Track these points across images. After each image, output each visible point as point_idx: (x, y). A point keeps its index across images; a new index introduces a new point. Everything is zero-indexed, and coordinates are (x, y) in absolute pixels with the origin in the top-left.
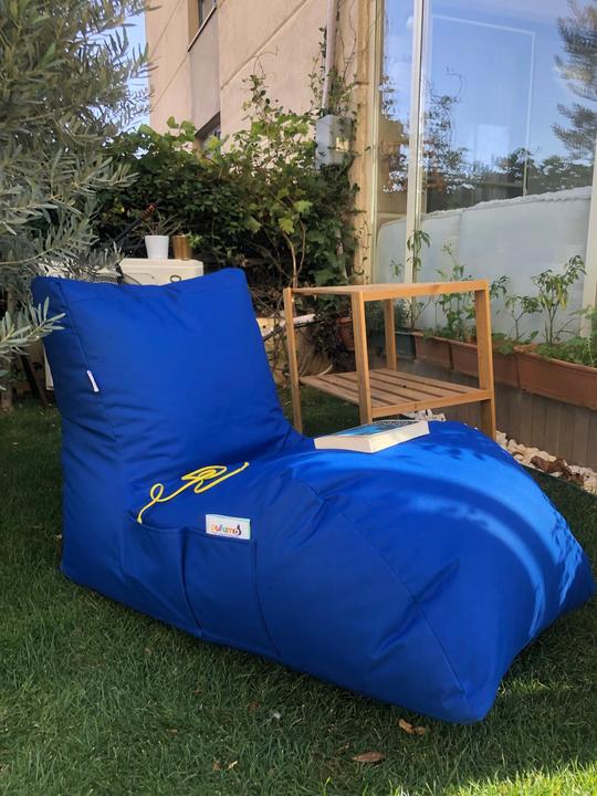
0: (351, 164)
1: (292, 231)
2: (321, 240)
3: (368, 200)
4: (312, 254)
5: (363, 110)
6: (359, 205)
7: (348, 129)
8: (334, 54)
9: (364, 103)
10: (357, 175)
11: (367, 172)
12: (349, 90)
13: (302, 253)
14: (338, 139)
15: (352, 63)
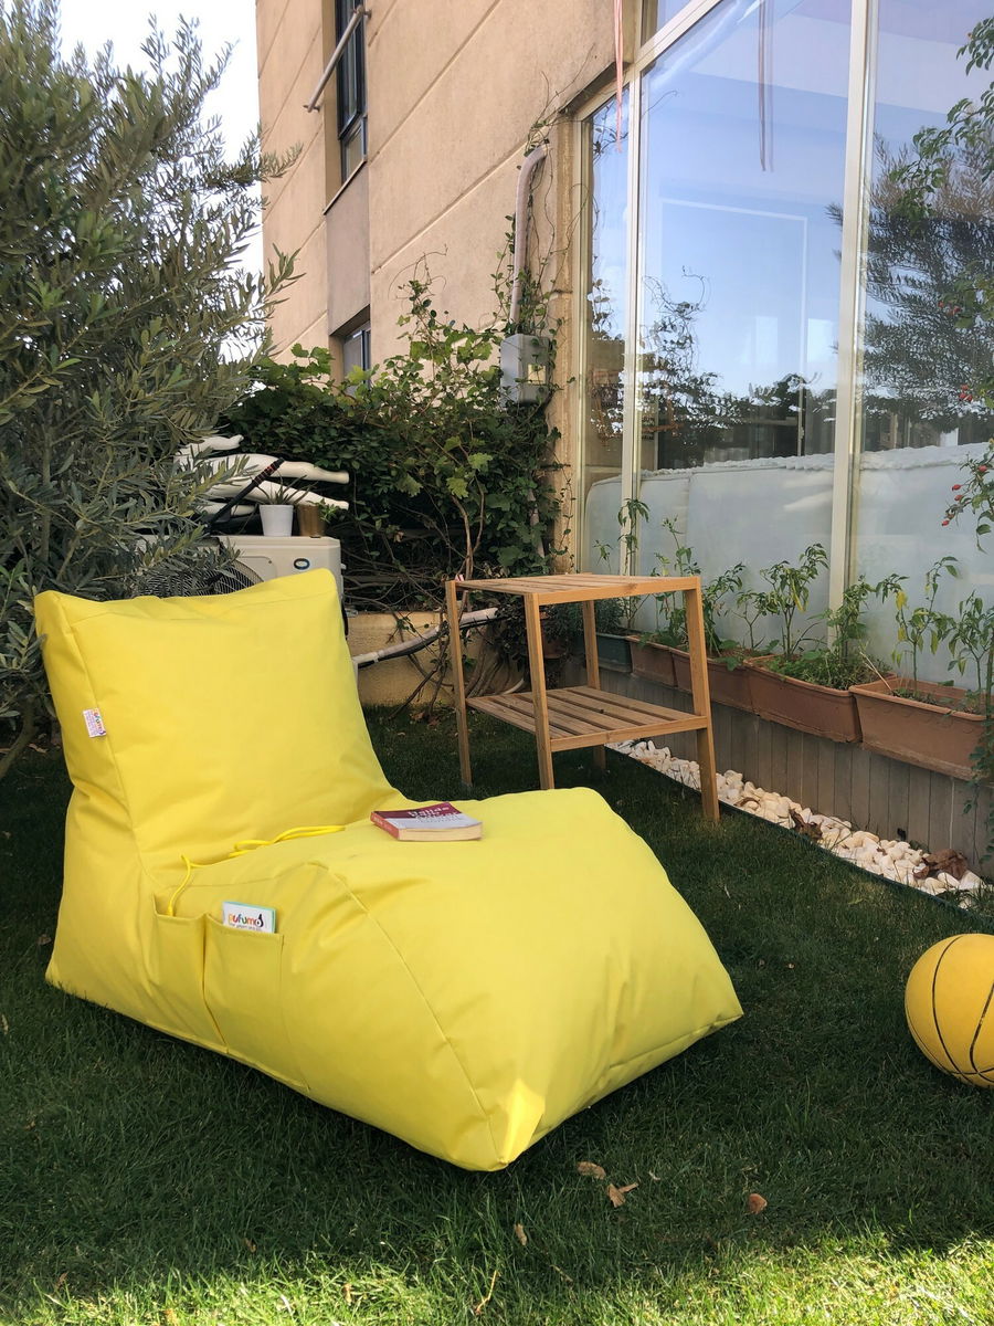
0: (548, 401)
1: (466, 494)
2: (505, 507)
3: (573, 450)
4: (494, 524)
5: (565, 328)
6: (560, 457)
7: (544, 352)
8: (527, 250)
9: (566, 318)
10: (557, 415)
11: (571, 411)
12: (546, 301)
13: (479, 523)
14: (530, 366)
15: (549, 264)
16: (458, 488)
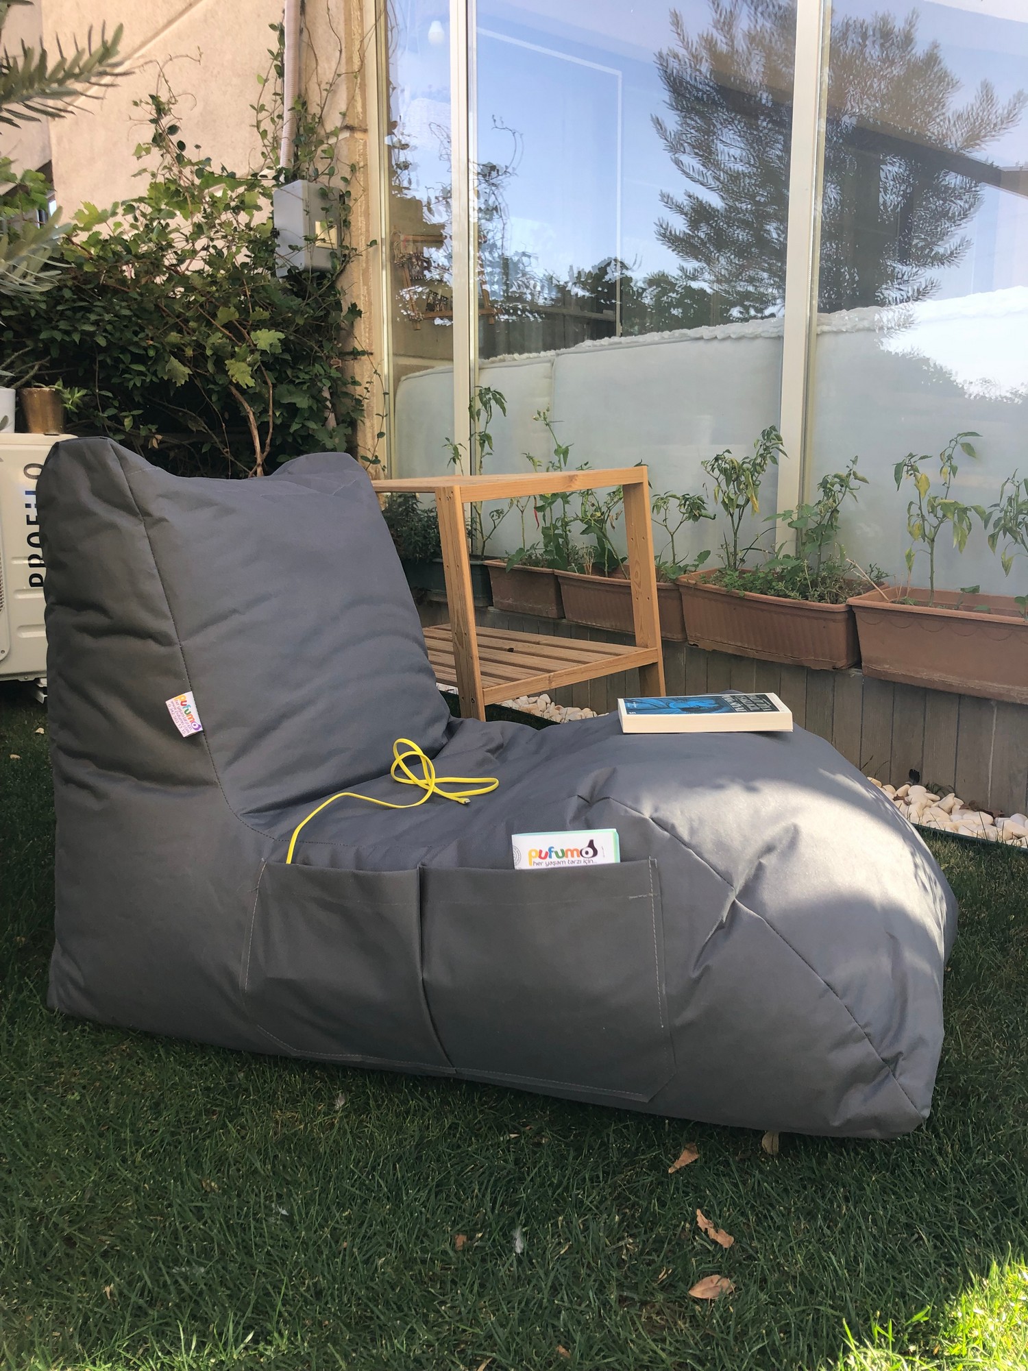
0: (342, 270)
1: (251, 383)
2: (303, 402)
3: (376, 335)
4: (286, 426)
5: (360, 176)
6: (360, 342)
7: (335, 206)
8: (300, 73)
9: (362, 164)
10: (354, 288)
11: (371, 283)
12: (332, 141)
13: (268, 422)
14: (318, 224)
15: (335, 92)
16: (241, 373)
